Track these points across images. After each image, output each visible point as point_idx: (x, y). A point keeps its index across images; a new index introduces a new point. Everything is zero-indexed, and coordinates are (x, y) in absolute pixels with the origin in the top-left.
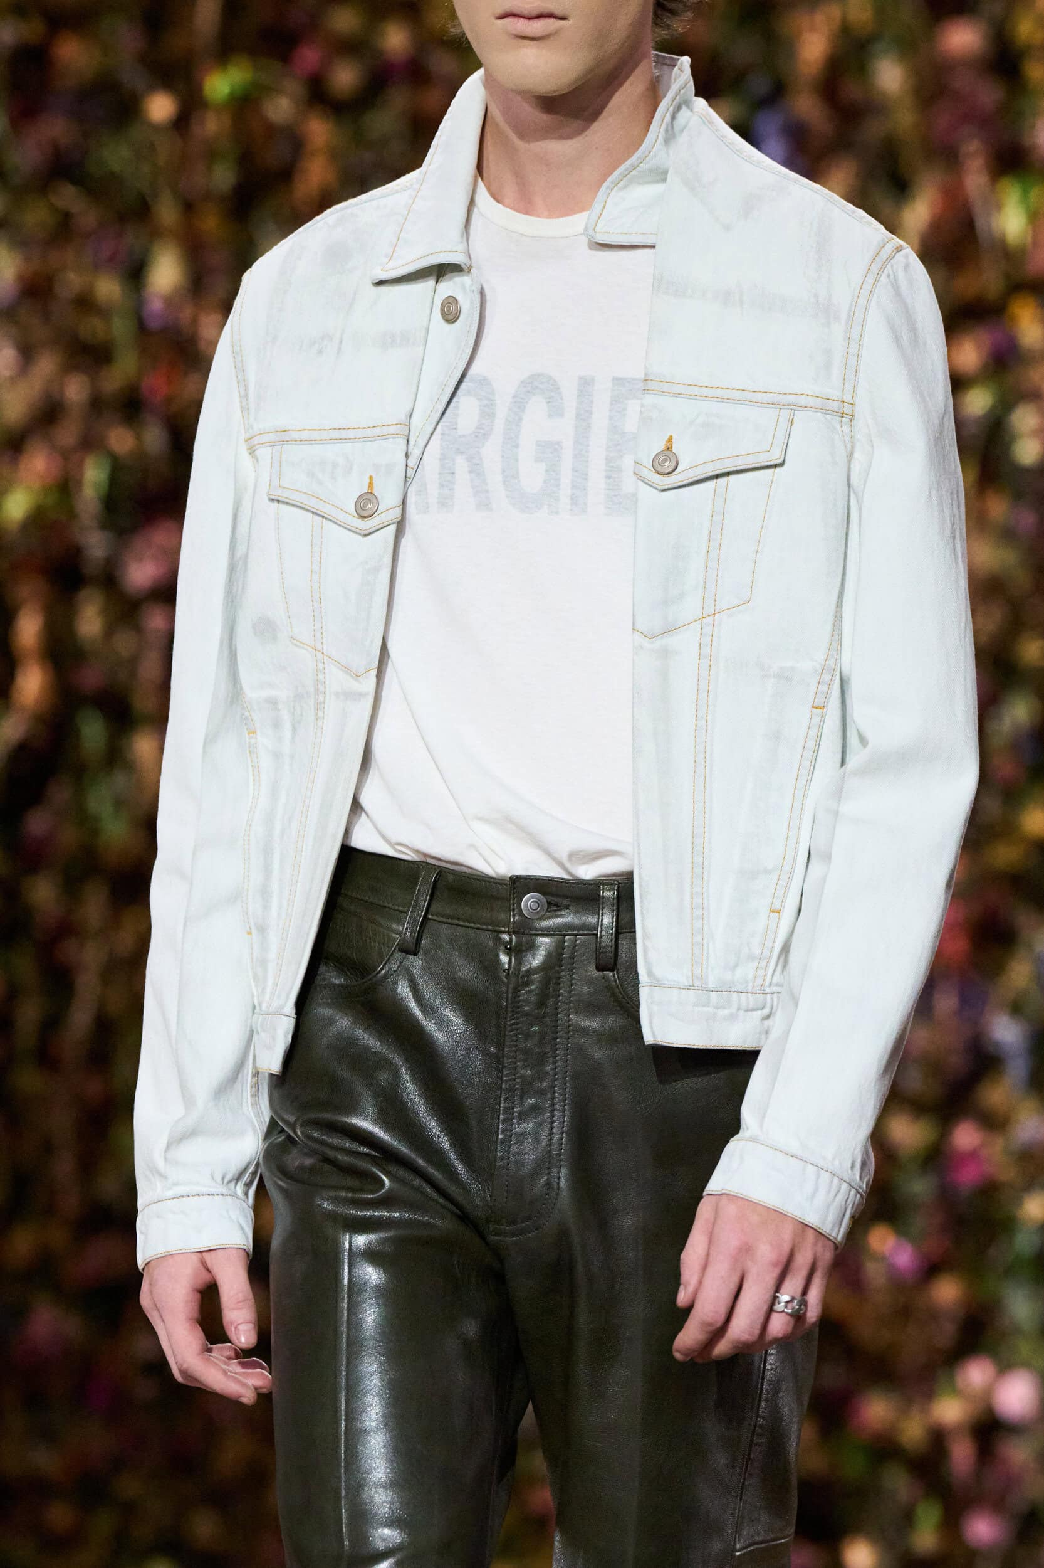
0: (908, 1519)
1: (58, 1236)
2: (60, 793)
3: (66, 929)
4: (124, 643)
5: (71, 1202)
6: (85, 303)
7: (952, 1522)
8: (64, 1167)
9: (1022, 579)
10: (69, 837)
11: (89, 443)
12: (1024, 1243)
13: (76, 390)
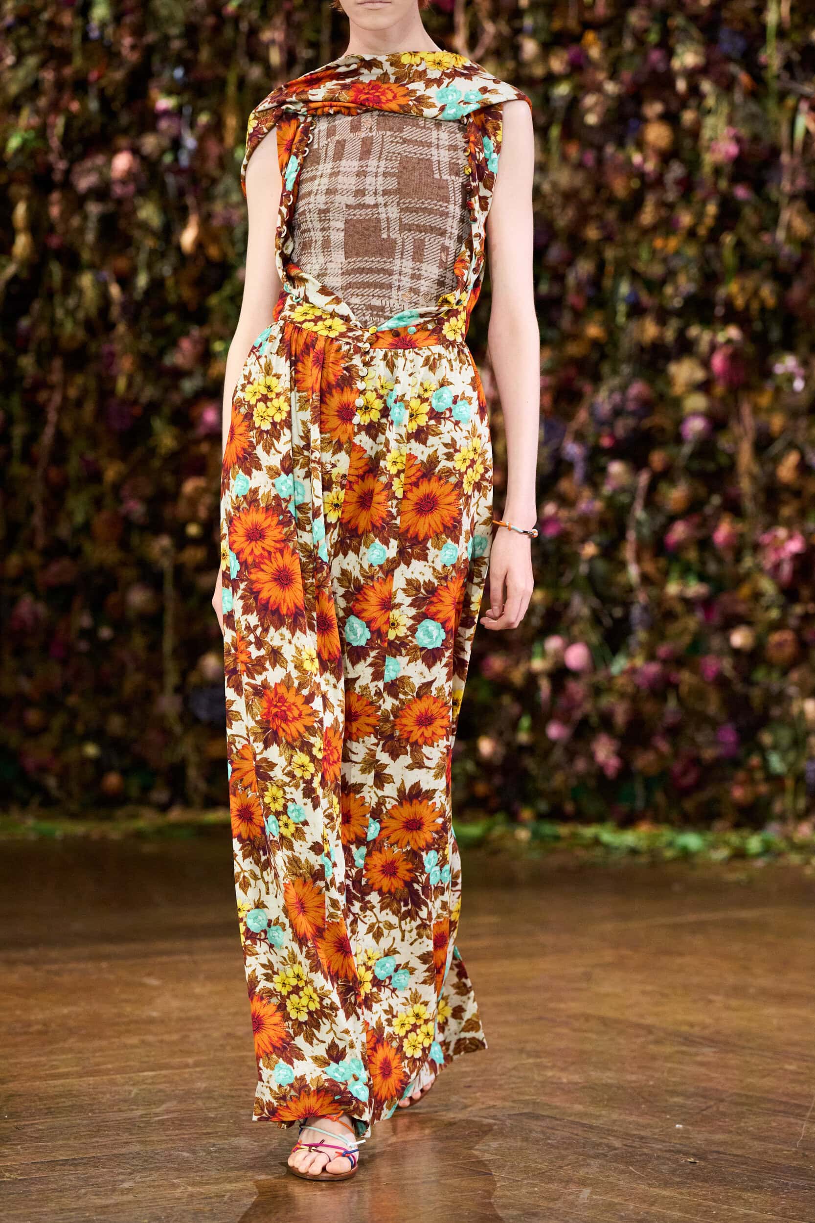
0: (515, 726)
1: (34, 559)
2: (36, 306)
3: (40, 384)
4: (76, 222)
5: (41, 541)
6: (53, 26)
7: (538, 727)
8: (37, 520)
9: (587, 194)
10: (42, 331)
11: (55, 107)
12: (583, 569)
13: (48, 76)
